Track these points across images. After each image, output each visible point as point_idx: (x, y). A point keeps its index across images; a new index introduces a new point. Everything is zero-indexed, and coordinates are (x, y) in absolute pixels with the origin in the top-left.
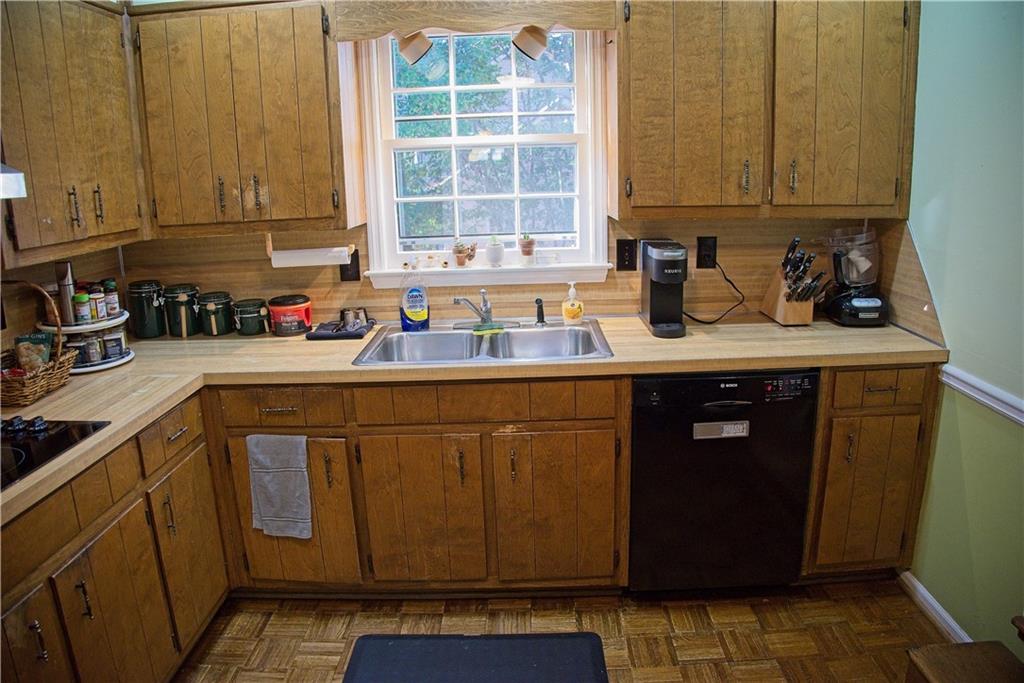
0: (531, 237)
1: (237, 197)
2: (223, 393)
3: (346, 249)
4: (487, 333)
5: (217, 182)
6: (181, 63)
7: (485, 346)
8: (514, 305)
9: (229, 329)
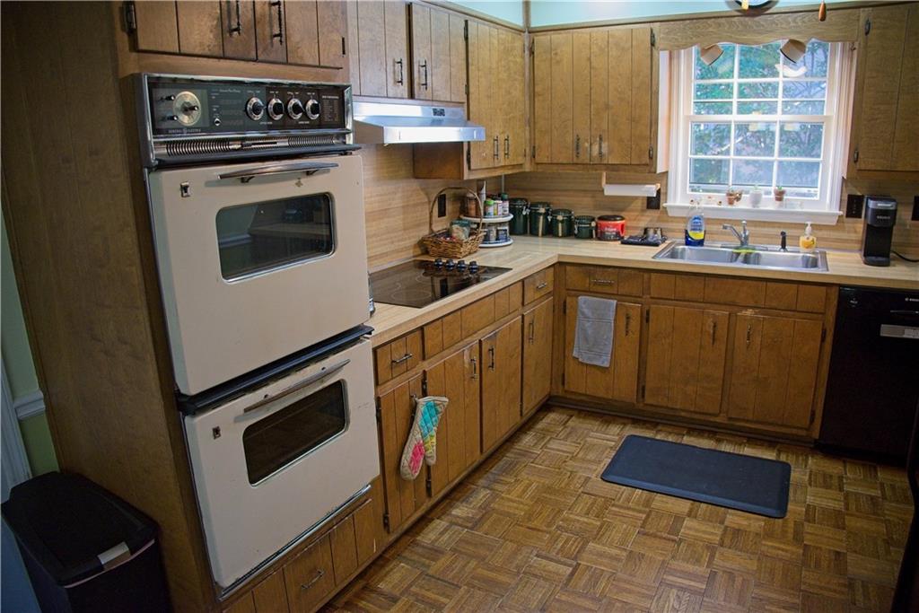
0: (783, 188)
1: (587, 148)
2: (568, 268)
3: (654, 186)
4: (743, 252)
5: (575, 137)
6: (558, 62)
7: (740, 258)
8: (766, 236)
9: (569, 233)
